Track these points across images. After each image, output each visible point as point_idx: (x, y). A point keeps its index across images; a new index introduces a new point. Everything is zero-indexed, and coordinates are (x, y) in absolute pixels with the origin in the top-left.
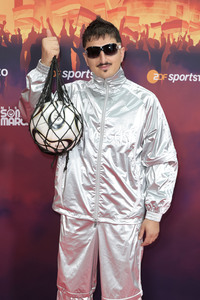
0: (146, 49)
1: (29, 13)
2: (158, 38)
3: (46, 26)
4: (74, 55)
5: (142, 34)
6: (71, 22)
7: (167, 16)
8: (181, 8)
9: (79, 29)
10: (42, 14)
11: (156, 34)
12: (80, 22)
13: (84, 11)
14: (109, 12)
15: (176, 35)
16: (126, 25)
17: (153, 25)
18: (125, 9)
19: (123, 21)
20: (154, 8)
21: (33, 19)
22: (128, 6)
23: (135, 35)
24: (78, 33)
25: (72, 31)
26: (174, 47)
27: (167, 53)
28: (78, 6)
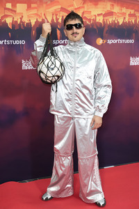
0: (95, 27)
1: (34, 11)
2: (101, 21)
3: (44, 18)
4: (58, 32)
5: (93, 20)
6: (56, 15)
7: (106, 10)
8: (113, 5)
9: (60, 18)
10: (41, 11)
11: (100, 20)
12: (61, 15)
13: (63, 9)
14: (76, 9)
15: (110, 20)
16: (85, 15)
17: (99, 15)
18: (84, 7)
19: (83, 13)
20: (99, 6)
21: (37, 14)
22: (85, 6)
23: (90, 20)
24: (60, 21)
25: (57, 19)
26: (110, 26)
27: (106, 29)
28: (60, 7)
